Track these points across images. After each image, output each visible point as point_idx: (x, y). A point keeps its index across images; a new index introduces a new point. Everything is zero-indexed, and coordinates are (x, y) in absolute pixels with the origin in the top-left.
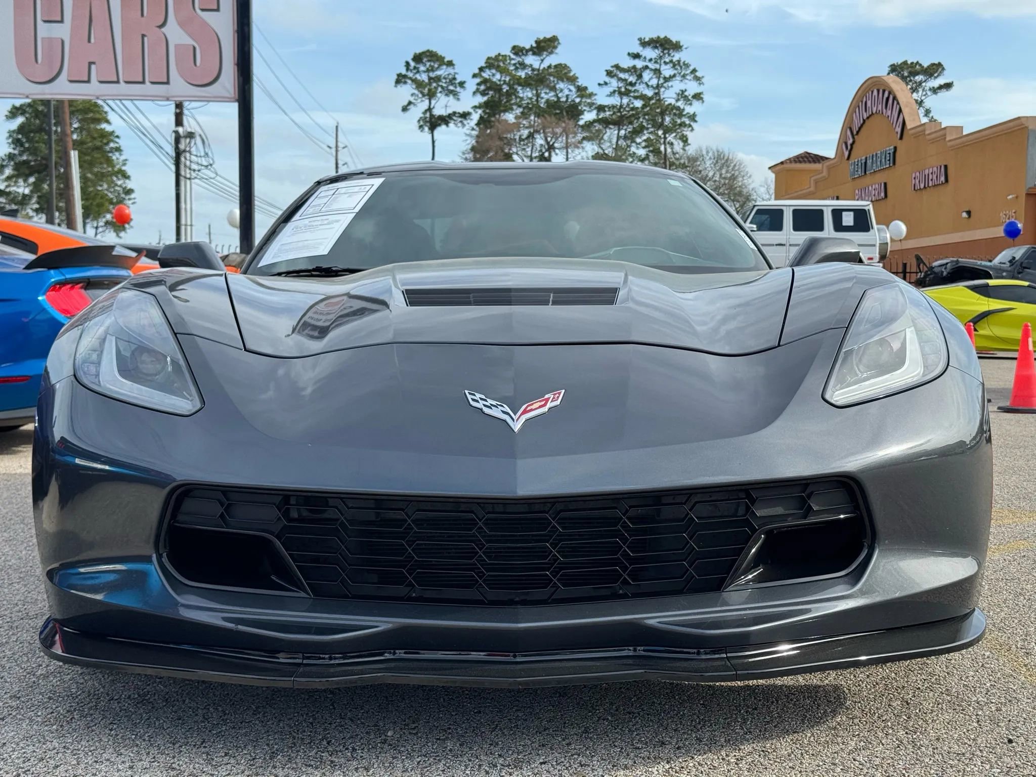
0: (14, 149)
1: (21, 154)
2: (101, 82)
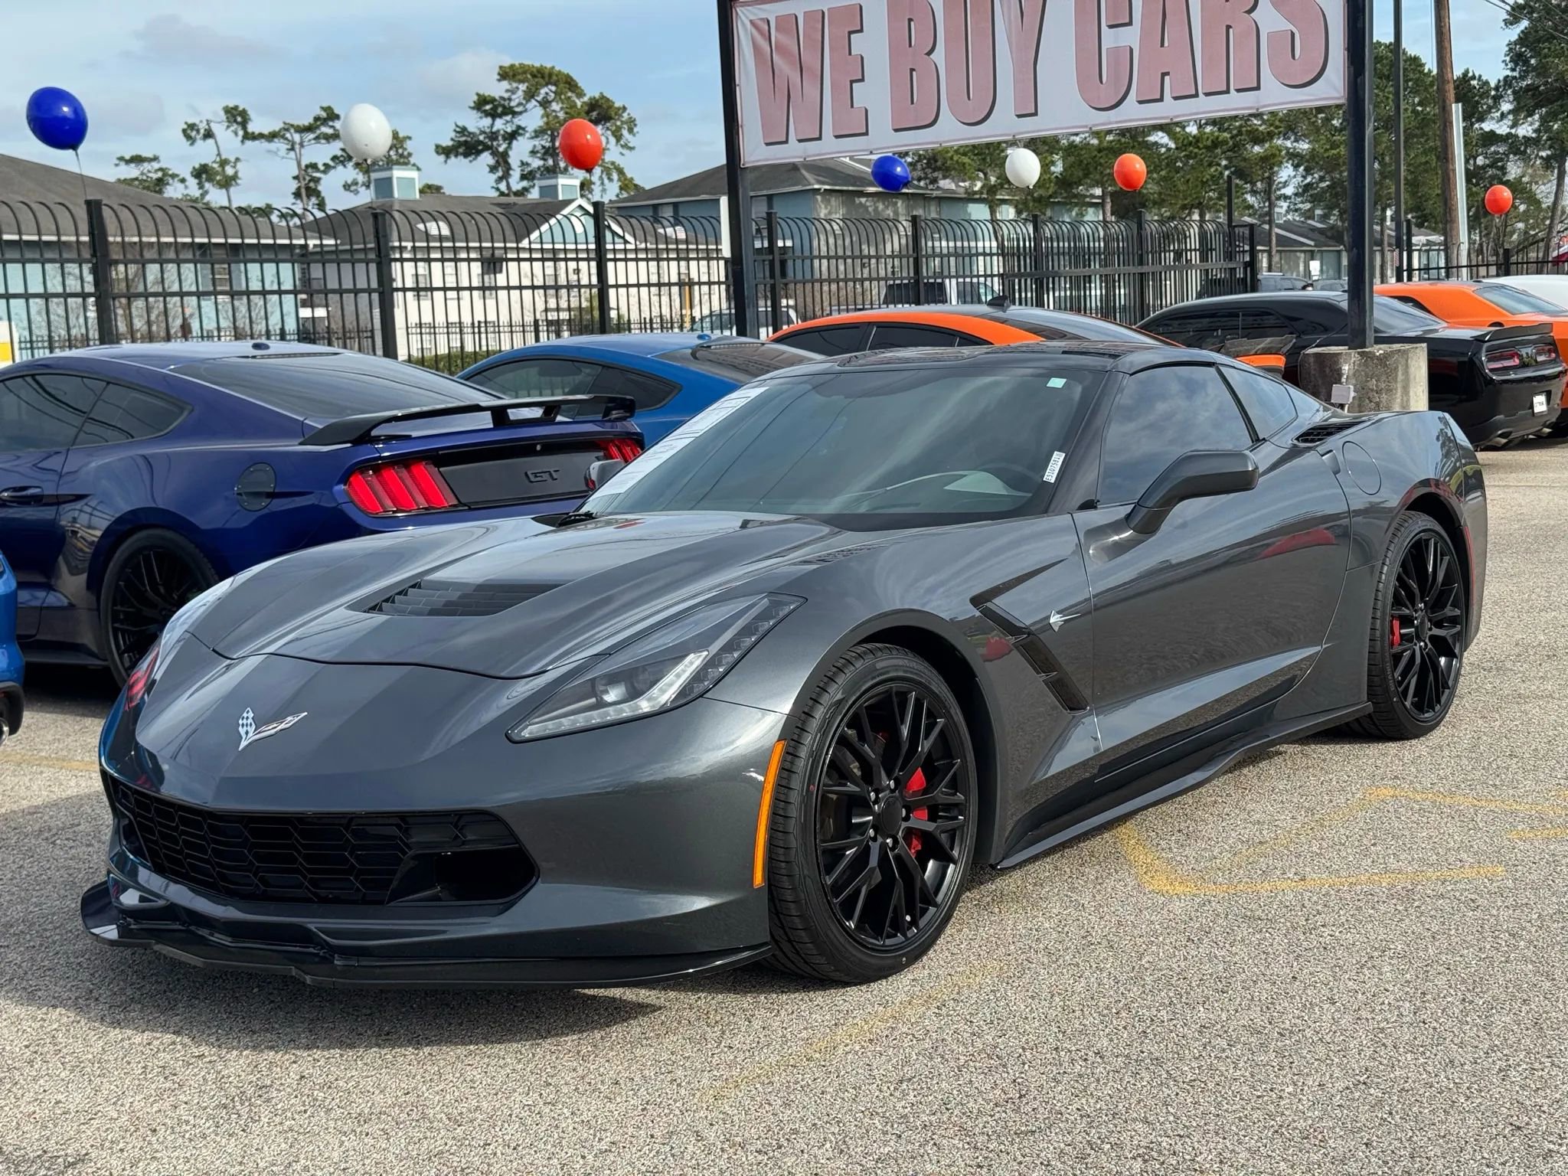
0: (1513, 70)
1: (1522, 78)
2: (1176, 98)
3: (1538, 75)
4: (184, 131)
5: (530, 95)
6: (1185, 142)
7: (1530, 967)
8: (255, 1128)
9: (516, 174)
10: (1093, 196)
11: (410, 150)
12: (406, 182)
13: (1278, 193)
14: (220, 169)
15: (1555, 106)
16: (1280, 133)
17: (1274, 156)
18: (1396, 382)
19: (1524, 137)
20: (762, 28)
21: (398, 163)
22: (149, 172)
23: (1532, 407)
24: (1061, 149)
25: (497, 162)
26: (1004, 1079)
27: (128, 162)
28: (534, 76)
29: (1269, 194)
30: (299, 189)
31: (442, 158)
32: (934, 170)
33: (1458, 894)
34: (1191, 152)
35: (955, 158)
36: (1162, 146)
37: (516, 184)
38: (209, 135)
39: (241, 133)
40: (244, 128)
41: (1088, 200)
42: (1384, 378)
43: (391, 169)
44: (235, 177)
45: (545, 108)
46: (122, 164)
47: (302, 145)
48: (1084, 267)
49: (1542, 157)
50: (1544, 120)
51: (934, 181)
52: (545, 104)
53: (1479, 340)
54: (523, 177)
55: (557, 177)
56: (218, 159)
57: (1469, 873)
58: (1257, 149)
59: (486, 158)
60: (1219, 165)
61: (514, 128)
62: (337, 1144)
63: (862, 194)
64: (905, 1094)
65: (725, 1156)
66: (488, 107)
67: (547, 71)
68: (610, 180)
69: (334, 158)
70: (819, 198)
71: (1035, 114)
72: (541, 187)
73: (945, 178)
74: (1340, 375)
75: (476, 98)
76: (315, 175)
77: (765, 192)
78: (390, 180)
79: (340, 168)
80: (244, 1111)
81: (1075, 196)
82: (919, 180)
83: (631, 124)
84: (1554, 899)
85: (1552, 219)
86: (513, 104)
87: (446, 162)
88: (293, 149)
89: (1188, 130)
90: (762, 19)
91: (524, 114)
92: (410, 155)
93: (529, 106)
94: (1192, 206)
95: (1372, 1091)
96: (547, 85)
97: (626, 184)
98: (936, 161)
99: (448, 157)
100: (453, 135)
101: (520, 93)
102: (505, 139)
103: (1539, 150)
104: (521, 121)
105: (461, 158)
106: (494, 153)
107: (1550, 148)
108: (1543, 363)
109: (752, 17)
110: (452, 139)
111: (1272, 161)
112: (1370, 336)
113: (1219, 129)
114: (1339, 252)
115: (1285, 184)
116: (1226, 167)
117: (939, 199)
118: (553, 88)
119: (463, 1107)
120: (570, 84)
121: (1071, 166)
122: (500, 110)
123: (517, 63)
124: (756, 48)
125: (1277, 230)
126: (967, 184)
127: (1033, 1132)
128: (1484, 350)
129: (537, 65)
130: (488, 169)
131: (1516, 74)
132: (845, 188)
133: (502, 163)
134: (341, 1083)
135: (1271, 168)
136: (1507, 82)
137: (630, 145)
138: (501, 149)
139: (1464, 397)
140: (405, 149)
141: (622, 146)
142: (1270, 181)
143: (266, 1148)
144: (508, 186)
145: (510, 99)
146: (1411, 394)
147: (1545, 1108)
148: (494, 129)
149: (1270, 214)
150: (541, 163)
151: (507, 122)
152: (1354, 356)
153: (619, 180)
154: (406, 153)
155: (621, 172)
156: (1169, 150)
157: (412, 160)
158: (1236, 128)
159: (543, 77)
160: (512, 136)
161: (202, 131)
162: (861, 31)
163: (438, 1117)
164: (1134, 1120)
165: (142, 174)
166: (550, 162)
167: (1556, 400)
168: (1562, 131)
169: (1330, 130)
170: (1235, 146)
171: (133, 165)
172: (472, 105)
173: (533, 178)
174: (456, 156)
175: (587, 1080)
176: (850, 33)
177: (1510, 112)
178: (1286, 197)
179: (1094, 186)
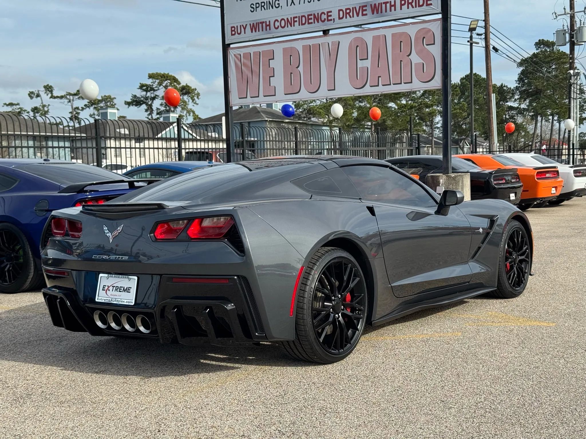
2: (383, 85)
3: (528, 86)
4: (29, 94)
5: (160, 84)
6: (401, 106)
7: (461, 359)
8: (25, 406)
9: (155, 112)
10: (368, 125)
11: (115, 102)
12: (113, 114)
13: (435, 126)
14: (42, 109)
15: (534, 97)
16: (435, 104)
17: (433, 112)
18: (459, 186)
19: (523, 108)
20: (238, 57)
21: (110, 107)
22: (15, 109)
23: (509, 198)
24: (356, 108)
25: (148, 108)
26: (281, 391)
27: (7, 105)
28: (162, 77)
29: (432, 126)
30: (72, 116)
31: (127, 106)
32: (310, 114)
33: (443, 340)
34: (403, 110)
35: (317, 110)
36: (393, 108)
37: (155, 116)
38: (38, 96)
39: (50, 95)
40: (52, 93)
41: (366, 126)
42: (454, 184)
43: (107, 109)
44: (48, 111)
45: (166, 89)
46: (5, 106)
47: (73, 100)
48: (358, 147)
49: (530, 115)
50: (530, 102)
51: (310, 118)
52: (166, 87)
53: (491, 173)
54: (158, 114)
55: (170, 114)
56: (42, 105)
57: (450, 334)
58: (427, 110)
59: (144, 107)
60: (414, 115)
61: (154, 96)
62: (52, 409)
63: (283, 122)
64: (247, 394)
65: (183, 411)
66: (144, 88)
67: (165, 75)
68: (189, 115)
69: (85, 105)
70: (268, 123)
71: (334, 90)
72: (164, 117)
73: (314, 117)
74: (440, 183)
75: (140, 85)
76: (77, 111)
77: (247, 121)
78: (106, 113)
79: (88, 109)
80: (22, 401)
81: (361, 125)
82: (304, 118)
83: (198, 95)
84: (475, 342)
85: (533, 137)
86: (154, 87)
87: (128, 107)
88: (70, 102)
89: (402, 102)
90: (238, 54)
91: (158, 91)
92: (115, 104)
93: (160, 88)
94: (404, 130)
95: (399, 392)
96: (166, 80)
97: (196, 117)
98: (311, 111)
99: (129, 106)
100: (131, 98)
101: (156, 83)
102: (151, 99)
103: (529, 113)
104: (157, 93)
105: (134, 106)
106: (147, 104)
107: (533, 112)
108: (514, 182)
109: (235, 53)
110: (131, 99)
111: (433, 114)
112: (450, 170)
113: (414, 102)
114: (457, 148)
115: (438, 123)
116: (416, 116)
117: (312, 125)
118: (169, 81)
119: (97, 399)
120: (175, 80)
121: (360, 114)
122: (149, 89)
123: (155, 73)
124: (236, 64)
125: (435, 139)
126: (322, 120)
127: (286, 404)
128: (492, 177)
129: (162, 73)
130: (145, 110)
131: (520, 85)
132: (277, 120)
133: (150, 109)
134: (56, 393)
135: (432, 117)
136: (517, 88)
137: (197, 103)
138: (149, 103)
139: (485, 193)
140: (113, 102)
141: (194, 103)
142: (432, 122)
143: (28, 411)
144: (152, 117)
145: (152, 85)
146: (464, 190)
147: (453, 396)
148: (147, 96)
149: (432, 133)
150: (164, 109)
151: (152, 93)
152: (444, 177)
153: (193, 115)
154: (114, 104)
155: (194, 112)
156: (395, 109)
157: (116, 106)
158: (420, 102)
159: (165, 77)
160: (153, 99)
161: (36, 94)
162: (273, 59)
163: (88, 402)
164: (320, 400)
165: (13, 110)
166: (168, 108)
167: (519, 195)
168: (537, 107)
169: (454, 104)
170: (419, 108)
171: (9, 106)
172: (139, 87)
173: (162, 114)
174: (132, 105)
175: (140, 391)
176: (269, 60)
177: (518, 99)
178: (438, 128)
179: (368, 122)
